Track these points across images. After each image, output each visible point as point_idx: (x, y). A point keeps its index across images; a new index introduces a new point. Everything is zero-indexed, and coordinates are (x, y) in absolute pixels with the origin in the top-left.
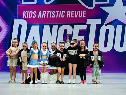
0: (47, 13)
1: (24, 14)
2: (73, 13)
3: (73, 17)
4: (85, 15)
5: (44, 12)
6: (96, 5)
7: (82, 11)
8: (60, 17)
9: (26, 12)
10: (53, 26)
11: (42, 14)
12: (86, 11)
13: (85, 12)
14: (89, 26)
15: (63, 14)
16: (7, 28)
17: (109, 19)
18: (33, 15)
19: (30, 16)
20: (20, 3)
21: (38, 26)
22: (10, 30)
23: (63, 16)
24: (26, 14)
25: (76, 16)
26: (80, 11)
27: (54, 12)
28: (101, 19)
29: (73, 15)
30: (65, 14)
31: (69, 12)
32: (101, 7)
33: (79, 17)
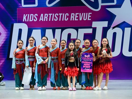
0: (49, 16)
1: (24, 18)
2: (77, 15)
3: (77, 20)
4: (90, 18)
5: (45, 15)
6: (102, 6)
7: (87, 13)
8: (63, 20)
9: (27, 15)
10: (56, 30)
11: (44, 18)
12: (91, 13)
13: (90, 15)
14: (94, 29)
15: (67, 17)
16: (6, 33)
17: (116, 21)
18: (34, 18)
19: (31, 19)
20: (19, 6)
21: (40, 30)
22: (9, 35)
23: (66, 19)
24: (27, 18)
25: (81, 19)
26: (85, 14)
27: (57, 15)
28: (107, 22)
29: (77, 18)
30: (69, 17)
31: (73, 15)
32: (107, 9)
33: (84, 19)
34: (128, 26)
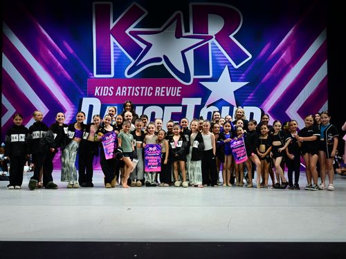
0: (128, 89)
1: (97, 91)
2: (164, 89)
3: (164, 95)
4: (179, 93)
5: (123, 88)
6: (194, 79)
7: (176, 88)
8: (145, 95)
9: (100, 87)
10: (137, 107)
11: (121, 91)
13: (180, 89)
14: (185, 108)
15: (151, 91)
16: (73, 109)
17: (212, 99)
18: (109, 92)
19: (106, 93)
20: (91, 75)
23: (150, 94)
24: (100, 91)
25: (168, 95)
26: (173, 88)
27: (138, 89)
28: (201, 99)
29: (163, 93)
30: (153, 91)
31: (158, 89)
32: (201, 83)
33: (172, 95)
34: (227, 104)
